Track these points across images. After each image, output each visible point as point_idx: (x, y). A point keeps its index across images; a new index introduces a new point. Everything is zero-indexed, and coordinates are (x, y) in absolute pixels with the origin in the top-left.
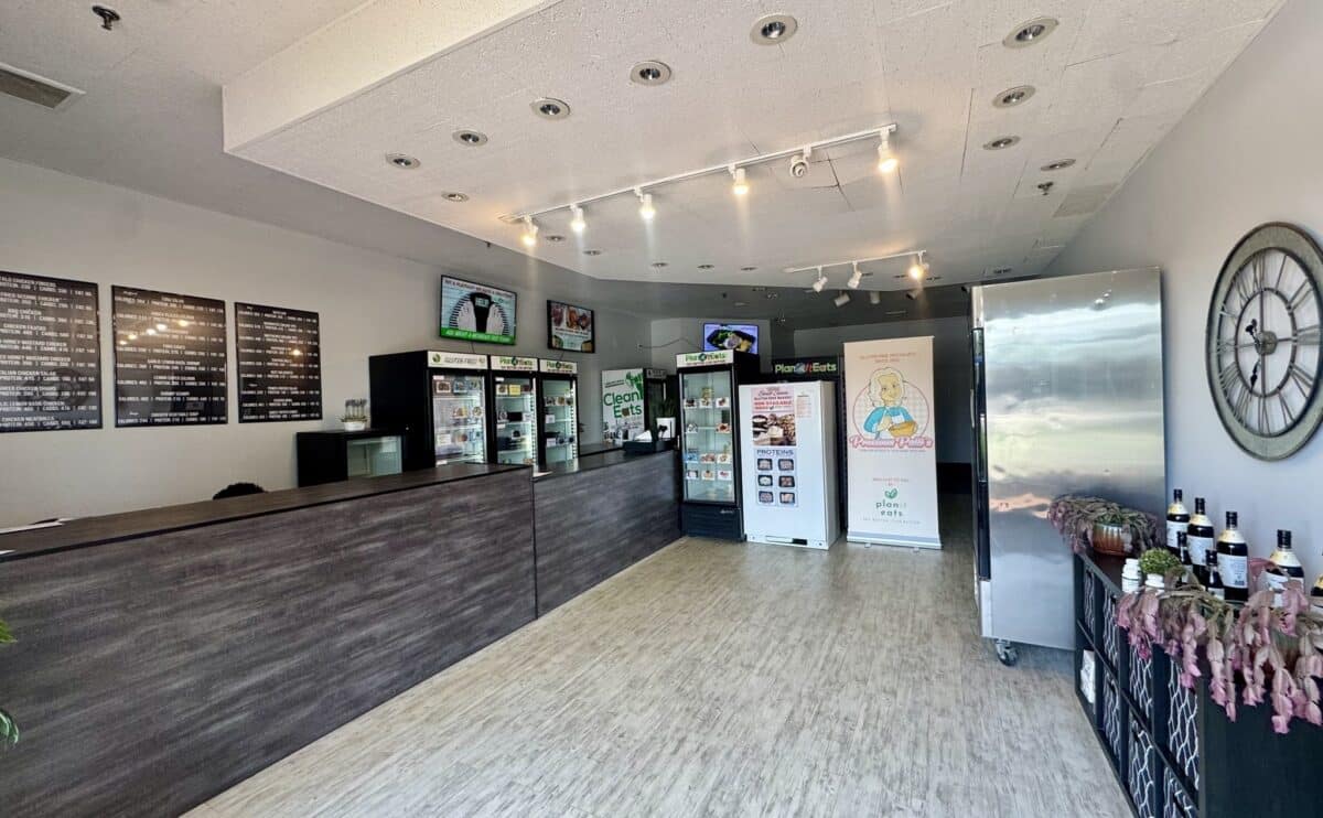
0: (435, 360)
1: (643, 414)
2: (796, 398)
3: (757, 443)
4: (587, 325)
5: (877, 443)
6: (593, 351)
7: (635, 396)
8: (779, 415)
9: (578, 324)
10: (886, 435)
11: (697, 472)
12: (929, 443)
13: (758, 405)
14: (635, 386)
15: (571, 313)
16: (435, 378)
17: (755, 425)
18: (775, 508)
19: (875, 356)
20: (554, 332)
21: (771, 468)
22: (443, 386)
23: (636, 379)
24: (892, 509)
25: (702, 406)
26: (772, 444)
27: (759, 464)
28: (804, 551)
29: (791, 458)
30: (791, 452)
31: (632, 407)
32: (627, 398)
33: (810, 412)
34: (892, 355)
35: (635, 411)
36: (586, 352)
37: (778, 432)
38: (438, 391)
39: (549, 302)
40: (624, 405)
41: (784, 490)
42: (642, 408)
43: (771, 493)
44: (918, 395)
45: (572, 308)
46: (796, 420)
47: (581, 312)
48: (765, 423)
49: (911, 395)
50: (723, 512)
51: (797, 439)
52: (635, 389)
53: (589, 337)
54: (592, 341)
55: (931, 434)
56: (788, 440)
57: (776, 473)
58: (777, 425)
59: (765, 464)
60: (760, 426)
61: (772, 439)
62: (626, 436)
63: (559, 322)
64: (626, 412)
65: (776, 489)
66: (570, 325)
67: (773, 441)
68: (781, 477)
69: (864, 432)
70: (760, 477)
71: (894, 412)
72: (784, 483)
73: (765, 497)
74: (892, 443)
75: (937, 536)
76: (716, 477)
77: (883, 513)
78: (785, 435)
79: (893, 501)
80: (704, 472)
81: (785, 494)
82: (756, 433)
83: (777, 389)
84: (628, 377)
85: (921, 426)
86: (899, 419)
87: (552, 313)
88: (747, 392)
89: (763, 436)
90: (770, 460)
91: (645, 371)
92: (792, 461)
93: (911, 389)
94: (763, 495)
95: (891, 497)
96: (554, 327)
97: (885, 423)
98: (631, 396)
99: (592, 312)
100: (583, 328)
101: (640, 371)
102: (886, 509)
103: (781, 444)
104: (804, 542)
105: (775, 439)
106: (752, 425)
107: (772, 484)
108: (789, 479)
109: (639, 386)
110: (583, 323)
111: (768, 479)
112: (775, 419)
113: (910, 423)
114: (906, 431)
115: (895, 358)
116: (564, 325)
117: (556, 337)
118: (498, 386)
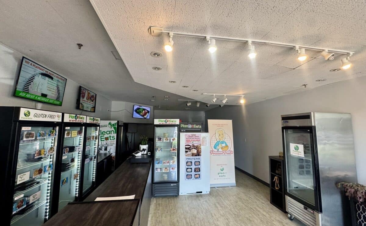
0: (25, 115)
1: (115, 140)
2: (201, 139)
3: (186, 155)
4: (94, 100)
5: (218, 153)
6: (94, 112)
7: (112, 132)
8: (195, 145)
9: (90, 99)
10: (220, 150)
11: (161, 169)
12: (232, 152)
13: (187, 141)
14: (113, 127)
15: (89, 93)
16: (24, 129)
17: (186, 148)
18: (193, 181)
19: (217, 125)
20: (81, 101)
21: (192, 165)
22: (29, 135)
23: (113, 125)
24: (222, 175)
25: (164, 141)
26: (192, 156)
27: (187, 163)
28: (201, 196)
29: (199, 161)
30: (199, 159)
31: (110, 137)
32: (108, 133)
33: (206, 144)
34: (221, 125)
35: (111, 138)
36: (92, 112)
37: (195, 151)
38: (25, 139)
39: (80, 87)
40: (106, 136)
41: (196, 173)
42: (115, 137)
43: (191, 175)
44: (229, 137)
45: (89, 92)
46: (202, 147)
47: (92, 94)
48: (190, 148)
49: (227, 138)
50: (172, 185)
51: (202, 154)
52: (113, 129)
53: (94, 106)
54: (94, 107)
55: (232, 149)
56: (198, 154)
57: (193, 167)
58: (194, 148)
59: (189, 164)
60: (188, 149)
61: (192, 154)
62: (106, 149)
63: (83, 97)
64: (107, 139)
65: (193, 173)
66: (88, 99)
67: (193, 155)
68: (195, 168)
69: (214, 149)
70: (187, 169)
71: (222, 143)
72: (197, 171)
73: (189, 177)
74: (222, 152)
75: (235, 182)
76: (170, 170)
77: (220, 176)
78: (197, 152)
79: (222, 172)
80: (164, 169)
81: (196, 174)
82: (186, 152)
83: (195, 135)
84: (110, 124)
85: (230, 147)
86: (224, 145)
87: (80, 92)
88: (183, 135)
89: (189, 153)
90: (191, 162)
91: (118, 122)
92: (199, 162)
93: (227, 135)
94: (188, 176)
95: (222, 171)
96: (81, 99)
97: (220, 146)
98: (110, 132)
99: (96, 95)
100: (92, 101)
101: (116, 122)
102: (221, 175)
103: (196, 156)
104: (201, 192)
105: (194, 154)
106: (185, 148)
107: (192, 171)
108: (198, 169)
109: (114, 128)
110: (92, 99)
111: (191, 170)
112: (194, 146)
113: (227, 146)
114: (226, 149)
115: (222, 125)
116: (85, 99)
117: (82, 104)
118: (66, 132)
